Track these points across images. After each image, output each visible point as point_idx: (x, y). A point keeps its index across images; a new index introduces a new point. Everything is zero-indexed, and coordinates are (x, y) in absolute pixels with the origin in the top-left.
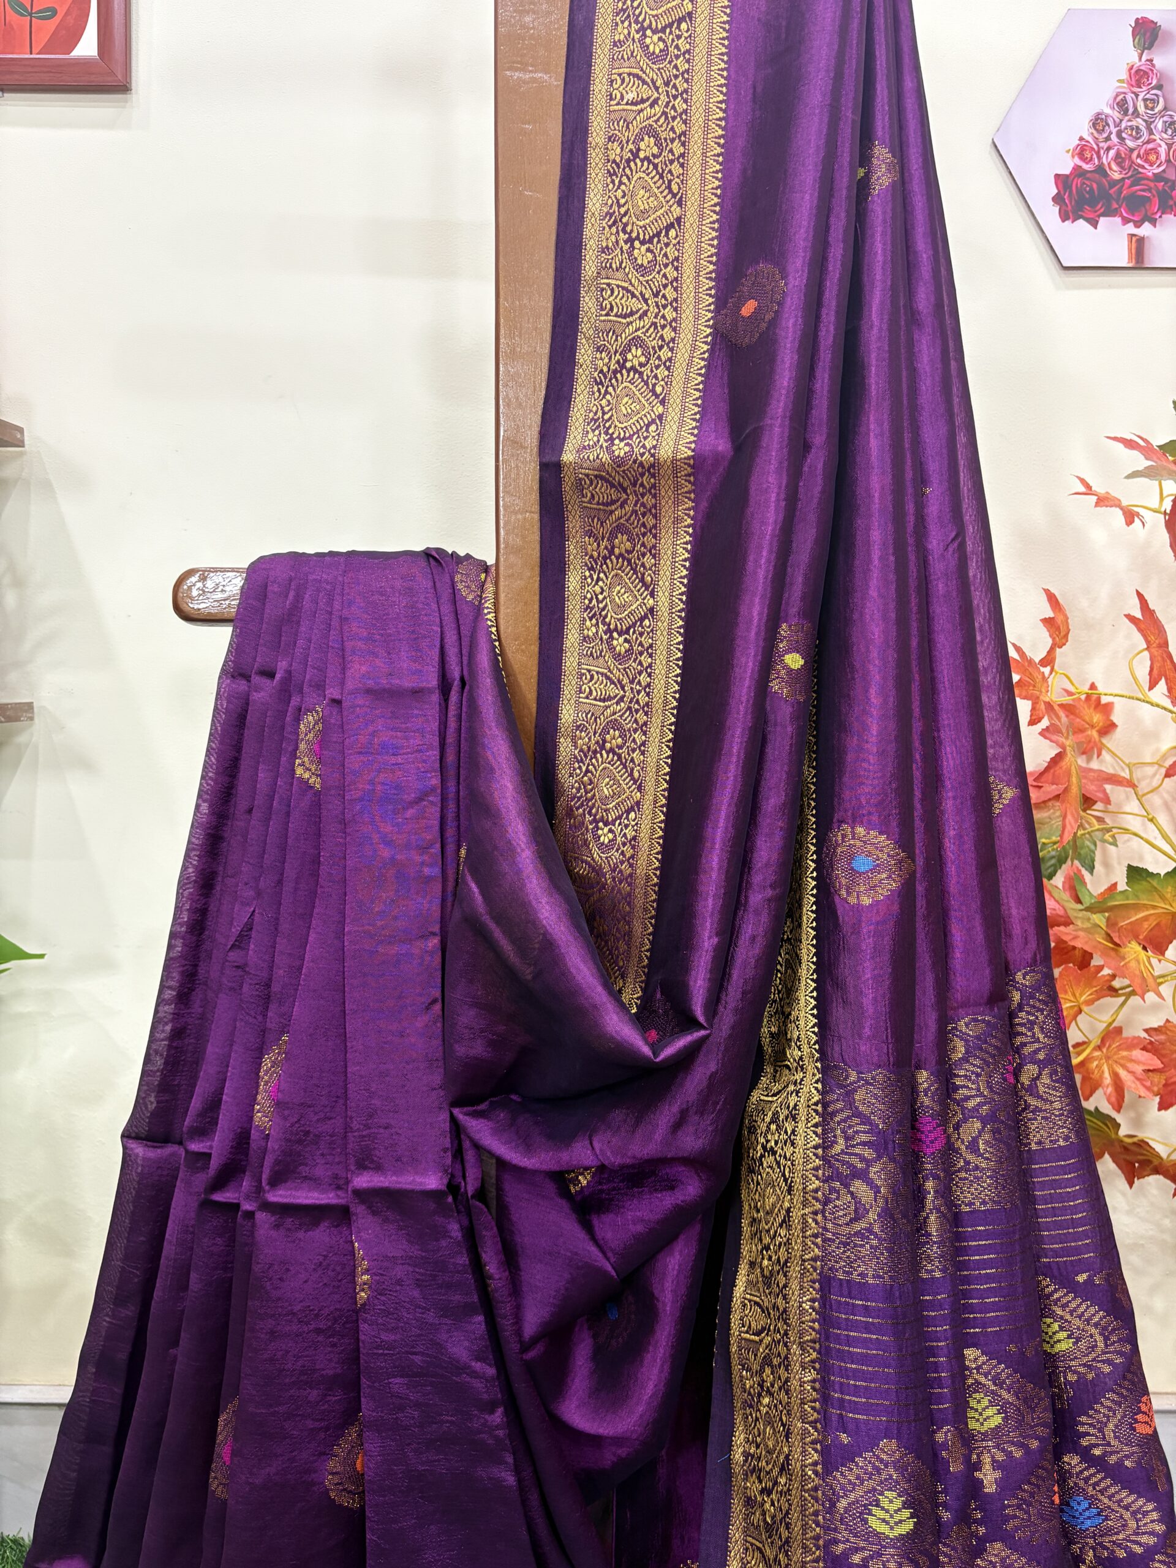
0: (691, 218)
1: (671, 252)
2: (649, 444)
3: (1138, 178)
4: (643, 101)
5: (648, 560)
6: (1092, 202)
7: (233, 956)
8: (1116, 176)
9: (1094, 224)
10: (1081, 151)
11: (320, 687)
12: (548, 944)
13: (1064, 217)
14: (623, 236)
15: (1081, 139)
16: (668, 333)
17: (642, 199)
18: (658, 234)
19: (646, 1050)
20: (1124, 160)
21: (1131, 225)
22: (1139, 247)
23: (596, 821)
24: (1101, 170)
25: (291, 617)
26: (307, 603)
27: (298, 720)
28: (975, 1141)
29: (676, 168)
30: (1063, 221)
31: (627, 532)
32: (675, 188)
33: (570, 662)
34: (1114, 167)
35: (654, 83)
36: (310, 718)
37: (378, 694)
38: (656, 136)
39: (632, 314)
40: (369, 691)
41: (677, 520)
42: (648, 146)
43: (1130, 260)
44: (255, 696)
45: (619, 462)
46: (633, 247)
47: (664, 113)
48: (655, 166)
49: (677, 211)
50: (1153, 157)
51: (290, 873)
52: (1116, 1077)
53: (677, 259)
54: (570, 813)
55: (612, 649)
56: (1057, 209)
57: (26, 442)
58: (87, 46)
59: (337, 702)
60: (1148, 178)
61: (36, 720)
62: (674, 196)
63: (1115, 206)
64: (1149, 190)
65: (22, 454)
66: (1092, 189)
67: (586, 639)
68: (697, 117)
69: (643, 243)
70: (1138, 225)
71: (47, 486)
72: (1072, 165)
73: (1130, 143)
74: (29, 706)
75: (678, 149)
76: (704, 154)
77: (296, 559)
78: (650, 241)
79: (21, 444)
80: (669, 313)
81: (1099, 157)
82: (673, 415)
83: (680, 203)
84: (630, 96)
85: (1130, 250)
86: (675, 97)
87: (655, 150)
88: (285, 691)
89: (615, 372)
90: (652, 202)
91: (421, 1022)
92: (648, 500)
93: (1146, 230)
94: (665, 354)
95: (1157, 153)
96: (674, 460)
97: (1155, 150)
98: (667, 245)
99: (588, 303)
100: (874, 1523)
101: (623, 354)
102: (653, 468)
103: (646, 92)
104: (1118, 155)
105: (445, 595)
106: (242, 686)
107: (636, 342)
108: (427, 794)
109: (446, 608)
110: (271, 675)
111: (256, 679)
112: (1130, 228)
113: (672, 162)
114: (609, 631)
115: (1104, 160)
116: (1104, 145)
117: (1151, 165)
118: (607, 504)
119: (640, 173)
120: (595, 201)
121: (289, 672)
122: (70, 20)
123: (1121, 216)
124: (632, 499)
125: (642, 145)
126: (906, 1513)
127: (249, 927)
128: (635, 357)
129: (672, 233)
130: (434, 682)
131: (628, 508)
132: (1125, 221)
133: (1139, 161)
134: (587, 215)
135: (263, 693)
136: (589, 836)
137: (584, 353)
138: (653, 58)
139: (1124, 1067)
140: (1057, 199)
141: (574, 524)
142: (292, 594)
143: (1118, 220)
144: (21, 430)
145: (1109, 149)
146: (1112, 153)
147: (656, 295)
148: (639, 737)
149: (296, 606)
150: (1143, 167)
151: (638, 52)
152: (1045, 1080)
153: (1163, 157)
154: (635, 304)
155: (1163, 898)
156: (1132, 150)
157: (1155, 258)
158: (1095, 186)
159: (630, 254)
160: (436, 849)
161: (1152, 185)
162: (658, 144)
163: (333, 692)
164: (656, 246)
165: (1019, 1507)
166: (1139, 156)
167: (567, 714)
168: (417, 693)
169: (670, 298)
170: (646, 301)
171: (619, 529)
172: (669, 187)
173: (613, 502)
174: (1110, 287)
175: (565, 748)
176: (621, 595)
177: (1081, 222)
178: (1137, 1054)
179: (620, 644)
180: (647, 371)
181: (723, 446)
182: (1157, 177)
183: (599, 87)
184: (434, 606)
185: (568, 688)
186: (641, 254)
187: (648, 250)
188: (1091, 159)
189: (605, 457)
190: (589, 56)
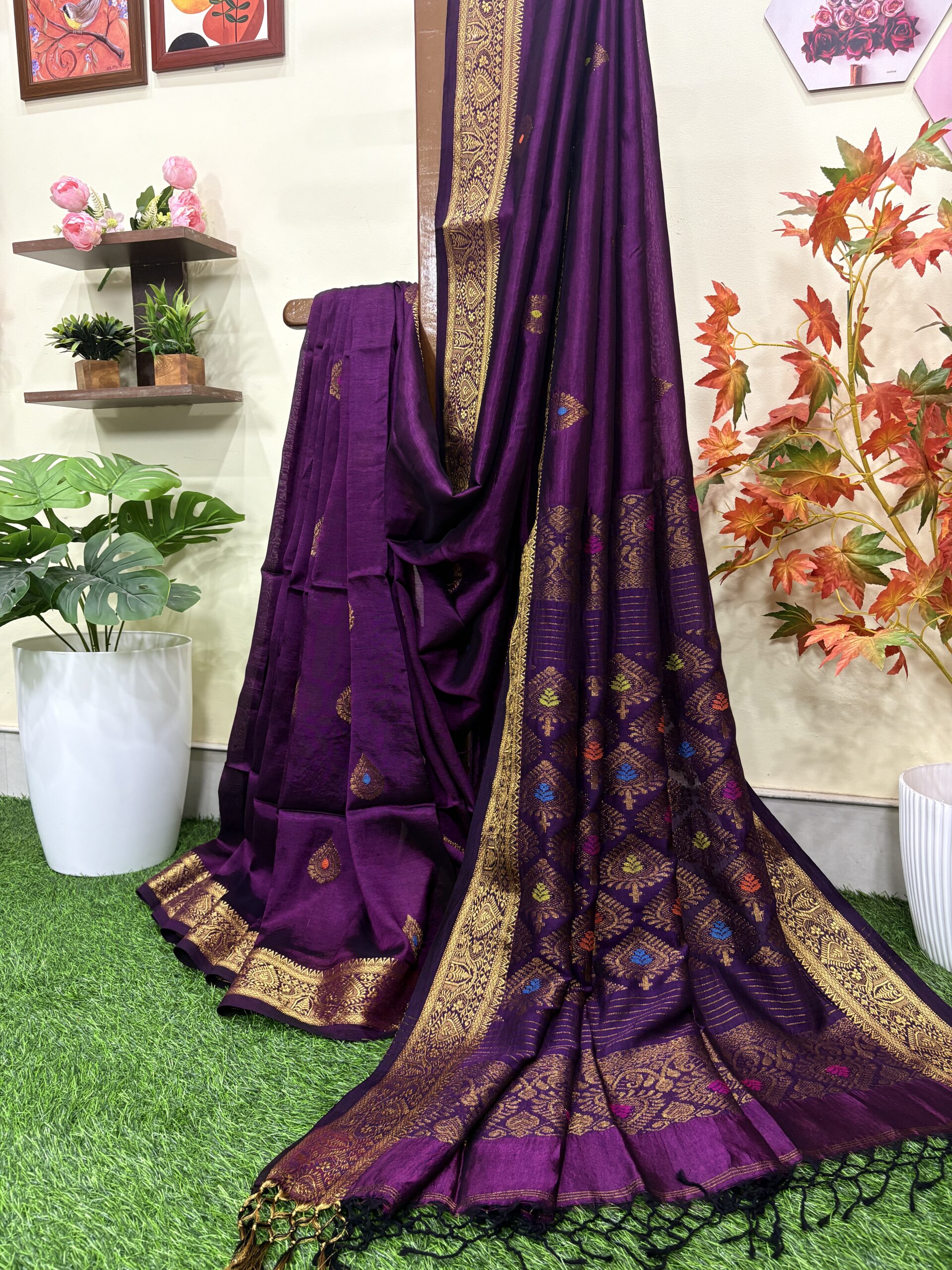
0: (505, 95)
1: (495, 114)
2: (479, 214)
3: (858, 28)
4: (481, 38)
5: (482, 273)
6: (827, 48)
7: (304, 481)
8: (844, 28)
9: (829, 61)
10: (822, 15)
11: (341, 351)
12: (416, 451)
13: (810, 59)
14: (472, 109)
15: (822, 7)
16: (493, 157)
17: (481, 89)
18: (489, 105)
19: (450, 493)
20: (850, 17)
21: (853, 59)
22: (858, 72)
23: (460, 409)
24: (834, 26)
25: (332, 318)
26: (338, 311)
27: (331, 367)
28: (627, 555)
29: (497, 70)
30: (809, 62)
31: (473, 260)
32: (497, 80)
33: (450, 328)
34: (843, 22)
35: (486, 27)
36: (336, 366)
37: (365, 351)
38: (487, 55)
39: (476, 148)
40: (361, 350)
41: (494, 251)
42: (483, 60)
43: (852, 81)
44: (315, 358)
45: (466, 224)
46: (476, 114)
47: (491, 43)
48: (487, 70)
49: (498, 92)
50: (869, 13)
51: (327, 439)
52: (789, 574)
53: (498, 117)
54: (449, 405)
55: (468, 320)
56: (804, 55)
57: (238, 254)
58: (263, 34)
59: (348, 357)
60: (866, 27)
61: (244, 402)
62: (497, 84)
63: (843, 47)
64: (867, 34)
65: (236, 261)
66: (827, 38)
67: (457, 316)
68: (508, 43)
69: (481, 111)
70: (858, 58)
71: (248, 277)
72: (815, 25)
73: (854, 5)
74: (240, 394)
75: (498, 60)
76: (511, 61)
77: (336, 292)
78: (485, 109)
79: (234, 255)
80: (494, 146)
81: (833, 18)
82: (492, 199)
83: (499, 88)
84: (475, 36)
85: (852, 76)
86: (497, 33)
87: (487, 62)
88: (327, 355)
89: (470, 180)
90: (486, 89)
91: (376, 502)
92: (481, 242)
93: (864, 61)
94: (491, 168)
95: (873, 10)
96: (490, 221)
97: (871, 8)
98: (493, 110)
99: (457, 145)
100: (542, 702)
101: (473, 170)
102: (481, 226)
103: (482, 33)
104: (846, 14)
105: (399, 303)
106: (310, 354)
107: (479, 163)
108: (383, 397)
109: (399, 307)
110: (321, 347)
111: (315, 350)
112: (853, 61)
113: (495, 67)
114: (467, 311)
115: (837, 19)
116: (837, 9)
117: (868, 18)
118: (463, 247)
119: (480, 75)
120: (460, 93)
121: (329, 345)
122: (255, 21)
123: (847, 54)
124: (474, 242)
125: (481, 61)
126: (555, 697)
127: (311, 465)
128: (478, 170)
129: (496, 104)
130: (388, 343)
131: (473, 247)
132: (850, 57)
133: (860, 16)
134: (456, 100)
135: (318, 358)
136: (457, 416)
137: (456, 172)
138: (486, 15)
139: (795, 569)
140: (805, 49)
141: (451, 260)
142: (332, 307)
143: (845, 57)
144: (235, 248)
145: (840, 11)
146: (842, 14)
147: (487, 138)
148: (478, 363)
149: (334, 313)
150: (863, 20)
151: (479, 13)
152: (679, 533)
153: (876, 11)
154: (478, 144)
155: (815, 468)
156: (855, 10)
157: (868, 79)
158: (830, 37)
159: (475, 117)
160: (386, 423)
161: (868, 30)
162: (488, 58)
163: (346, 353)
164: (487, 112)
165: (636, 727)
166: (860, 13)
167: (448, 356)
168: (382, 349)
169: (494, 138)
170: (483, 141)
171: (470, 259)
172: (494, 80)
173: (466, 245)
174: (840, 100)
175: (447, 372)
176: (472, 293)
177: (820, 61)
178: (807, 562)
179: (472, 318)
180: (483, 178)
181: (510, 211)
182: (872, 25)
183: (462, 34)
184: (393, 308)
185: (449, 344)
186: (481, 117)
187: (484, 114)
188: (828, 19)
189: (460, 222)
190: (457, 17)
